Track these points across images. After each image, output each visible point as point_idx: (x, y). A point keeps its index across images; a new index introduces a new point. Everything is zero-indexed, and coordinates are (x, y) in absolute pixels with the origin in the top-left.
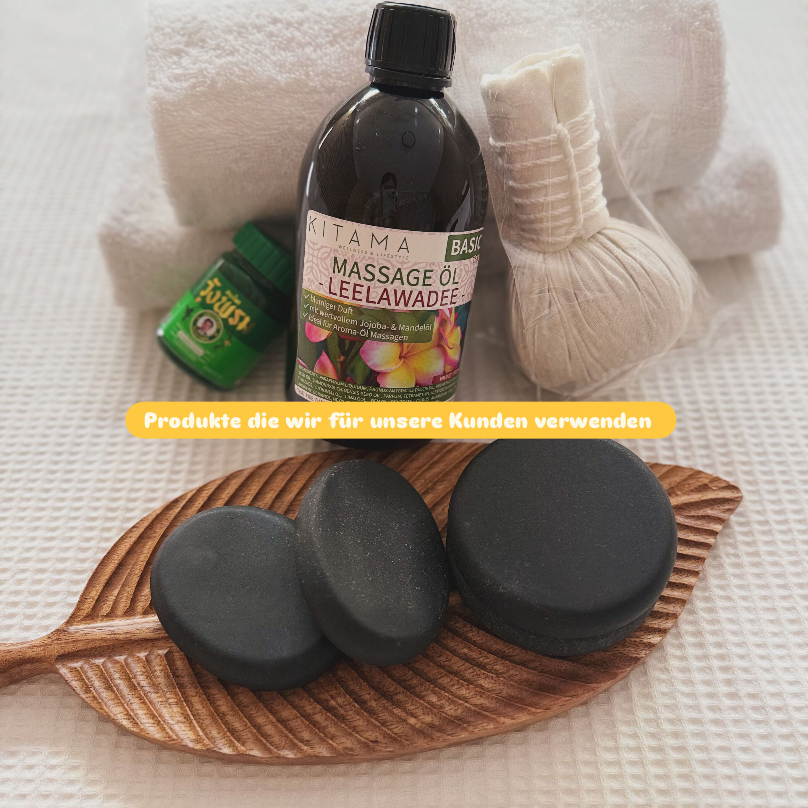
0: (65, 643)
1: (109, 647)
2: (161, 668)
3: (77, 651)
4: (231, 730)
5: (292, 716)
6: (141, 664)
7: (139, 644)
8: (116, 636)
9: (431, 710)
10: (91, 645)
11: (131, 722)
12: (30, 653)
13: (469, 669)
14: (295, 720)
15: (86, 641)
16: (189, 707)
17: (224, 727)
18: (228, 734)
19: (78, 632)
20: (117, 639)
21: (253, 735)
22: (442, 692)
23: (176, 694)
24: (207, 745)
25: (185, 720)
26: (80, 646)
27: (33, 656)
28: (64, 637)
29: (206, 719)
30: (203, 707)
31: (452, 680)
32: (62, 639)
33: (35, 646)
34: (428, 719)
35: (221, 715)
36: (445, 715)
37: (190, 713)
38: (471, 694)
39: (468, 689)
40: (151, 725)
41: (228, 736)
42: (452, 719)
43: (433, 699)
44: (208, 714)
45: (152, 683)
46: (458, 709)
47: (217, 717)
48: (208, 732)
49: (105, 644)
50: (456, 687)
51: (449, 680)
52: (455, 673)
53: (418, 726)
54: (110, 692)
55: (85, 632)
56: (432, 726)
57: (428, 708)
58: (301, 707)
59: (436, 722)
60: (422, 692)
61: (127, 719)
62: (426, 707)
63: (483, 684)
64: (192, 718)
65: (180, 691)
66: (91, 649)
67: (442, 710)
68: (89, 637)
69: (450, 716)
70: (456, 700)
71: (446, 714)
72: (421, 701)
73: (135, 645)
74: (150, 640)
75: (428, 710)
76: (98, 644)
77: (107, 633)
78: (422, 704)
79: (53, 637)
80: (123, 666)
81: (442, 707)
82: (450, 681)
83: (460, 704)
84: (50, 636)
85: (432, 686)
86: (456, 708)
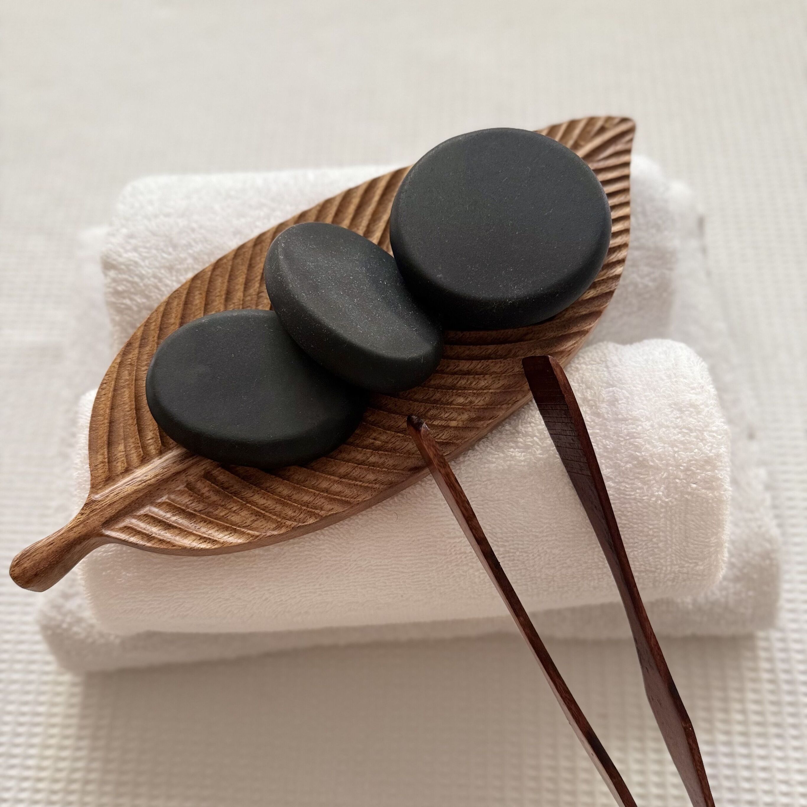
0: (101, 511)
1: (146, 495)
2: (207, 489)
3: (118, 512)
4: (303, 505)
5: (350, 469)
6: (186, 495)
7: (173, 480)
8: (147, 483)
9: (464, 409)
10: (127, 502)
11: (209, 543)
12: (73, 535)
13: (478, 364)
14: (354, 471)
15: (121, 500)
16: (254, 506)
17: (296, 505)
18: (304, 508)
19: (107, 496)
20: (150, 485)
21: (326, 498)
22: (466, 391)
23: (236, 502)
24: (290, 525)
25: (257, 517)
26: (118, 507)
27: (77, 536)
28: (97, 507)
29: (276, 507)
30: (267, 500)
31: (468, 379)
32: (96, 509)
33: (73, 528)
34: (465, 416)
35: (287, 498)
36: (478, 407)
37: (258, 510)
38: (490, 382)
39: (485, 379)
40: (228, 536)
41: (305, 510)
42: (486, 407)
43: (461, 400)
44: (275, 503)
45: (206, 504)
46: (485, 398)
47: (286, 501)
48: (284, 516)
49: (141, 494)
50: (474, 383)
51: (465, 381)
52: (468, 373)
53: (460, 425)
54: (172, 530)
55: (115, 493)
56: (472, 420)
57: (461, 409)
58: (353, 459)
59: (473, 415)
60: (448, 400)
61: (203, 542)
62: (459, 408)
63: (496, 371)
64: (263, 512)
65: (238, 498)
66: (130, 505)
67: (473, 405)
68: (122, 495)
69: (483, 405)
70: (481, 391)
71: (478, 405)
72: (452, 406)
73: (169, 482)
74: (182, 471)
75: (461, 410)
76: (134, 497)
77: (137, 484)
78: (454, 408)
79: (86, 512)
80: (170, 504)
81: (471, 402)
82: (467, 381)
83: (486, 393)
84: (83, 512)
85: (454, 391)
86: (484, 398)
